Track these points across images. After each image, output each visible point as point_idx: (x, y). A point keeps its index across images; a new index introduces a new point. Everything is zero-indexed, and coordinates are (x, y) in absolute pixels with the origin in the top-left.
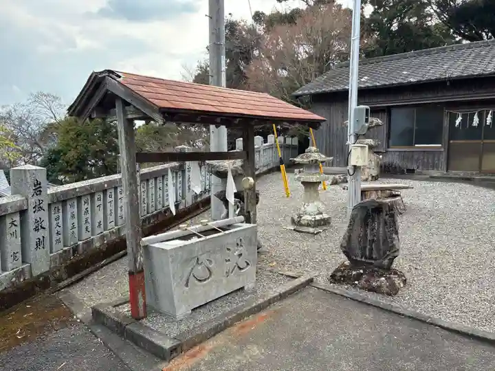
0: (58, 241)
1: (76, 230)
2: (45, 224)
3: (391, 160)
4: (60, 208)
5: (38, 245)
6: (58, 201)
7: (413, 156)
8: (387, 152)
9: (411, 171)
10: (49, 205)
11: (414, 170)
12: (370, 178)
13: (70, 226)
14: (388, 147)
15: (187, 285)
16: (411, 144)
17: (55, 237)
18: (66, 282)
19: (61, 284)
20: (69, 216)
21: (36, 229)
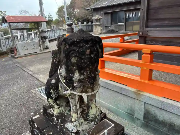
0: (8, 46)
1: (11, 44)
2: (4, 42)
3: (112, 28)
4: (7, 40)
5: (3, 46)
6: (7, 39)
7: (117, 27)
8: (111, 26)
9: (117, 31)
10: (5, 39)
11: (118, 31)
12: (99, 34)
13: (10, 43)
14: (112, 24)
15: (23, 50)
16: (117, 23)
17: (7, 45)
18: (10, 53)
19: (9, 54)
20: (9, 41)
21: (3, 43)
